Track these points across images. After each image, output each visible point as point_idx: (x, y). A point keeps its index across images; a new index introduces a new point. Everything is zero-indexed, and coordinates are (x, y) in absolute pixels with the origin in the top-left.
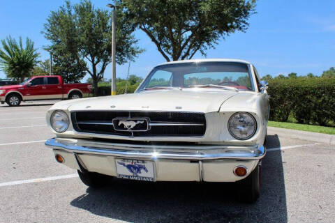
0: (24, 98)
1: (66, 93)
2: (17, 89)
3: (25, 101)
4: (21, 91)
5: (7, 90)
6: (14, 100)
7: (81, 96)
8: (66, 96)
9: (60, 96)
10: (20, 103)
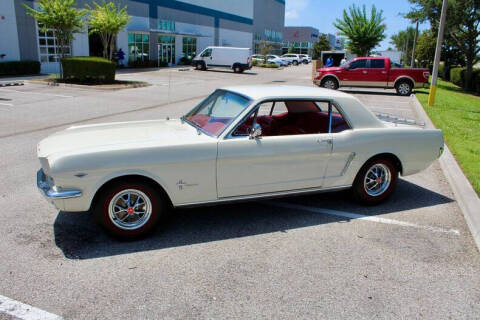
0: (341, 83)
2: (333, 72)
4: (337, 74)
5: (324, 73)
6: (329, 84)
8: (391, 84)
9: (384, 84)
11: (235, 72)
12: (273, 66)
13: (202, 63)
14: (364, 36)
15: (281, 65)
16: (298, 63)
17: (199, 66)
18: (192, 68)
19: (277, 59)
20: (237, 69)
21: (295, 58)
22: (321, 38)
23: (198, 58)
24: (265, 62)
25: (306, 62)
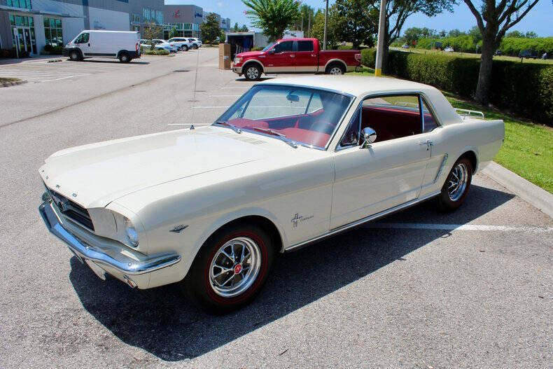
0: (266, 69)
1: (323, 64)
2: (256, 57)
3: (266, 73)
4: (261, 60)
5: (245, 58)
6: (252, 72)
7: (344, 71)
8: (322, 69)
9: (314, 68)
10: (260, 75)
11: (122, 62)
12: (163, 53)
13: (77, 51)
14: (279, 14)
15: (172, 51)
16: (188, 49)
17: (74, 56)
18: (64, 59)
19: (165, 44)
20: (124, 58)
21: (184, 43)
22: (208, 17)
23: (72, 45)
24: (152, 48)
25: (196, 47)
